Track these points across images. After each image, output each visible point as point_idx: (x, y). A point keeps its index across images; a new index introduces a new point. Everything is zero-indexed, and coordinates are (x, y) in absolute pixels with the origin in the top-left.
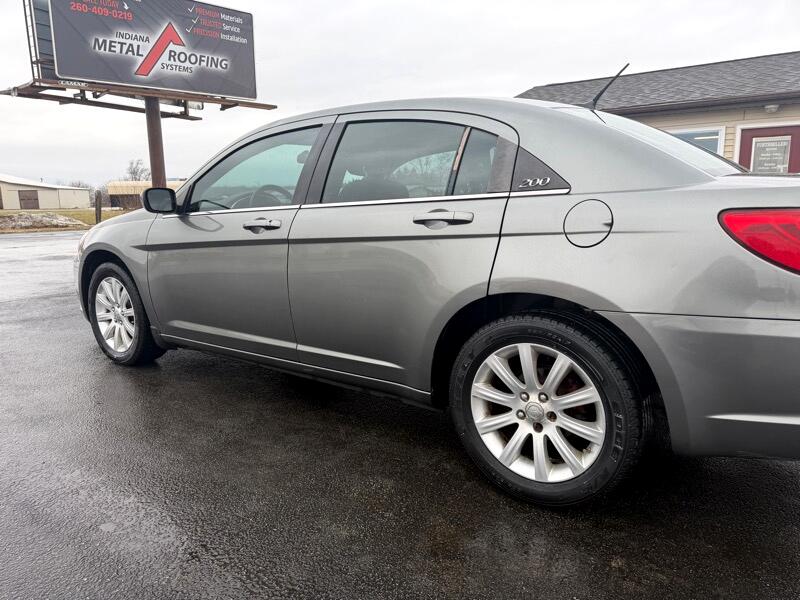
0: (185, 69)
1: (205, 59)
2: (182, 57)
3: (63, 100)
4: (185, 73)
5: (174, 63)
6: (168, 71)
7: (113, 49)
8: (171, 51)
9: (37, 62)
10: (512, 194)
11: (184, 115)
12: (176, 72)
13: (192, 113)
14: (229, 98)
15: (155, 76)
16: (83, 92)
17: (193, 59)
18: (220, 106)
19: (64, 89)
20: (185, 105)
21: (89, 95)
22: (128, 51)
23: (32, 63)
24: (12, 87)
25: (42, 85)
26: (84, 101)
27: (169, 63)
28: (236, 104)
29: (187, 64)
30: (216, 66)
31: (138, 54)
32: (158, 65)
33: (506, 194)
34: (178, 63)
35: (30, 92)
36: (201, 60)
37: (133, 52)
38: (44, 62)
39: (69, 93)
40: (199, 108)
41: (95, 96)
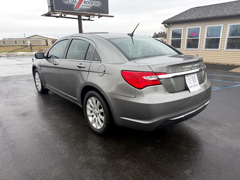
0: (88, 6)
1: (94, 3)
2: (88, 3)
3: (57, 17)
4: (88, 7)
5: (85, 5)
6: (83, 7)
7: (69, 1)
8: (84, 1)
9: (50, 7)
10: (93, 62)
11: (89, 20)
12: (86, 7)
13: (91, 19)
14: (101, 14)
15: (80, 9)
16: (61, 14)
17: (91, 3)
18: (98, 17)
19: (56, 14)
20: (89, 17)
21: (63, 15)
22: (73, 2)
23: (49, 7)
24: (44, 14)
25: (51, 13)
26: (62, 17)
27: (84, 4)
28: (102, 16)
29: (89, 5)
30: (97, 5)
31: (76, 3)
32: (81, 5)
33: (91, 61)
34: (86, 4)
35: (48, 15)
36: (93, 3)
37: (74, 2)
38: (51, 6)
39: (58, 15)
40: (93, 17)
41: (64, 16)
